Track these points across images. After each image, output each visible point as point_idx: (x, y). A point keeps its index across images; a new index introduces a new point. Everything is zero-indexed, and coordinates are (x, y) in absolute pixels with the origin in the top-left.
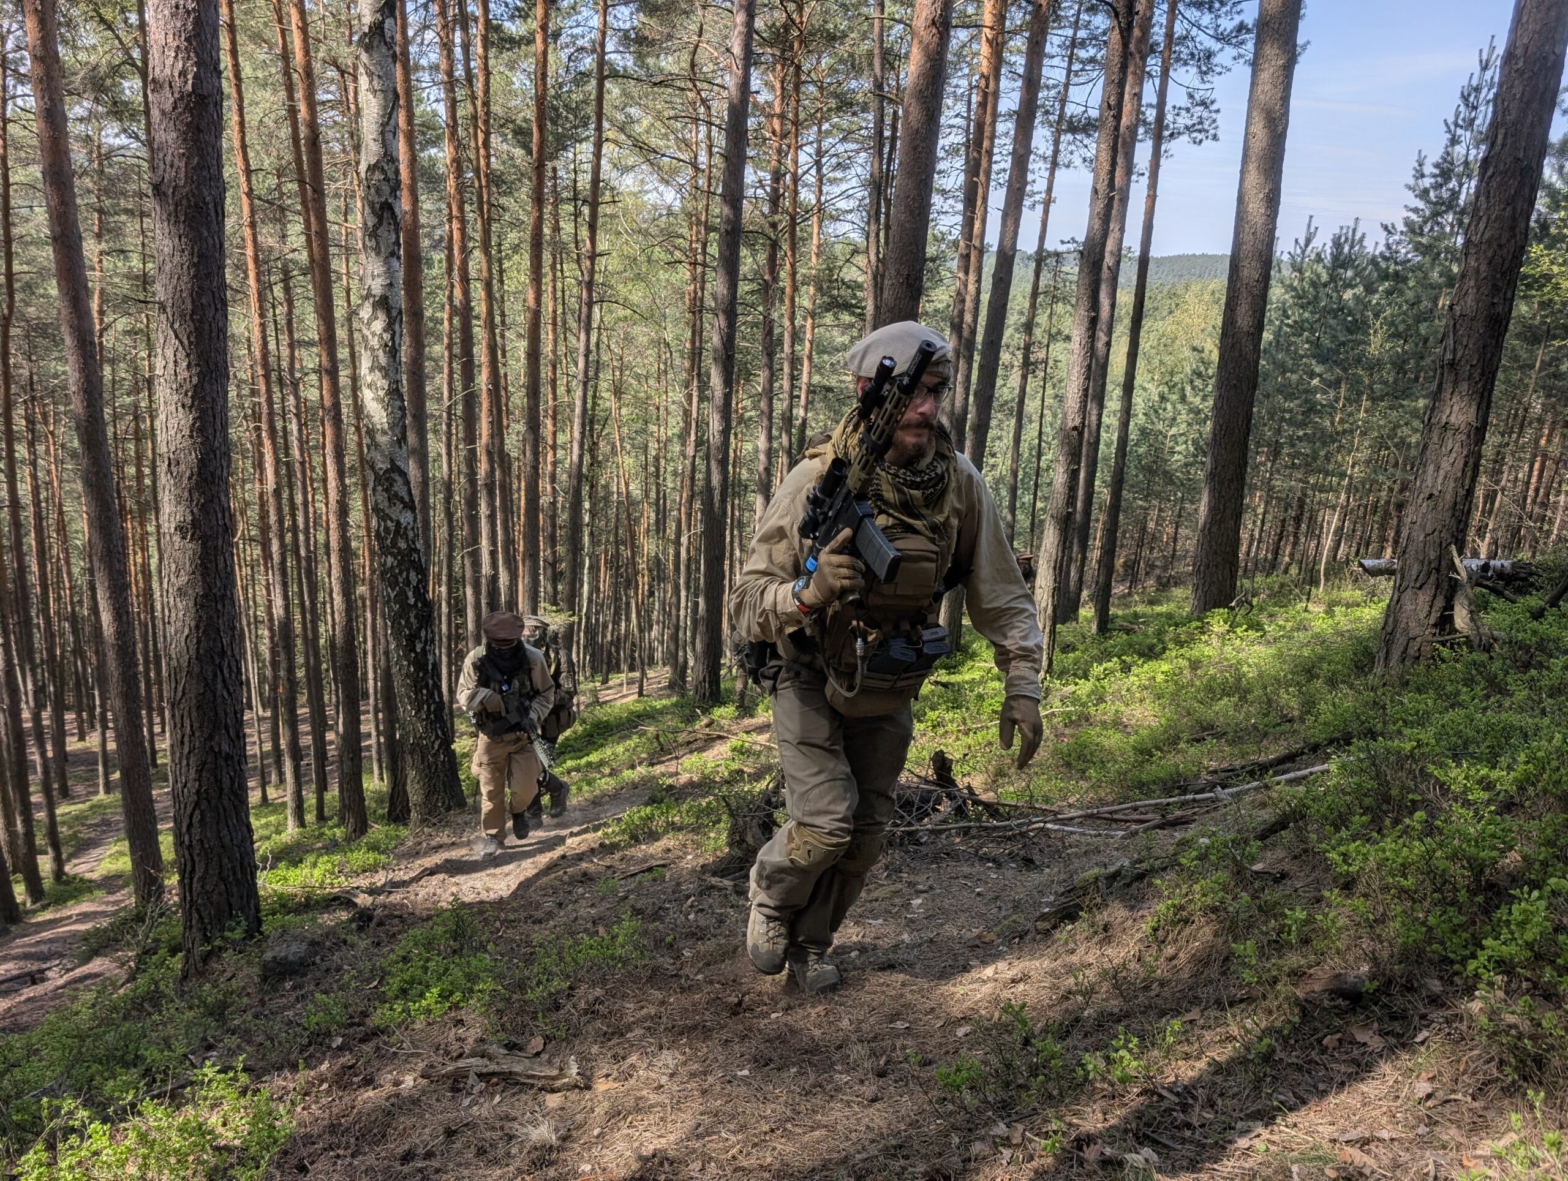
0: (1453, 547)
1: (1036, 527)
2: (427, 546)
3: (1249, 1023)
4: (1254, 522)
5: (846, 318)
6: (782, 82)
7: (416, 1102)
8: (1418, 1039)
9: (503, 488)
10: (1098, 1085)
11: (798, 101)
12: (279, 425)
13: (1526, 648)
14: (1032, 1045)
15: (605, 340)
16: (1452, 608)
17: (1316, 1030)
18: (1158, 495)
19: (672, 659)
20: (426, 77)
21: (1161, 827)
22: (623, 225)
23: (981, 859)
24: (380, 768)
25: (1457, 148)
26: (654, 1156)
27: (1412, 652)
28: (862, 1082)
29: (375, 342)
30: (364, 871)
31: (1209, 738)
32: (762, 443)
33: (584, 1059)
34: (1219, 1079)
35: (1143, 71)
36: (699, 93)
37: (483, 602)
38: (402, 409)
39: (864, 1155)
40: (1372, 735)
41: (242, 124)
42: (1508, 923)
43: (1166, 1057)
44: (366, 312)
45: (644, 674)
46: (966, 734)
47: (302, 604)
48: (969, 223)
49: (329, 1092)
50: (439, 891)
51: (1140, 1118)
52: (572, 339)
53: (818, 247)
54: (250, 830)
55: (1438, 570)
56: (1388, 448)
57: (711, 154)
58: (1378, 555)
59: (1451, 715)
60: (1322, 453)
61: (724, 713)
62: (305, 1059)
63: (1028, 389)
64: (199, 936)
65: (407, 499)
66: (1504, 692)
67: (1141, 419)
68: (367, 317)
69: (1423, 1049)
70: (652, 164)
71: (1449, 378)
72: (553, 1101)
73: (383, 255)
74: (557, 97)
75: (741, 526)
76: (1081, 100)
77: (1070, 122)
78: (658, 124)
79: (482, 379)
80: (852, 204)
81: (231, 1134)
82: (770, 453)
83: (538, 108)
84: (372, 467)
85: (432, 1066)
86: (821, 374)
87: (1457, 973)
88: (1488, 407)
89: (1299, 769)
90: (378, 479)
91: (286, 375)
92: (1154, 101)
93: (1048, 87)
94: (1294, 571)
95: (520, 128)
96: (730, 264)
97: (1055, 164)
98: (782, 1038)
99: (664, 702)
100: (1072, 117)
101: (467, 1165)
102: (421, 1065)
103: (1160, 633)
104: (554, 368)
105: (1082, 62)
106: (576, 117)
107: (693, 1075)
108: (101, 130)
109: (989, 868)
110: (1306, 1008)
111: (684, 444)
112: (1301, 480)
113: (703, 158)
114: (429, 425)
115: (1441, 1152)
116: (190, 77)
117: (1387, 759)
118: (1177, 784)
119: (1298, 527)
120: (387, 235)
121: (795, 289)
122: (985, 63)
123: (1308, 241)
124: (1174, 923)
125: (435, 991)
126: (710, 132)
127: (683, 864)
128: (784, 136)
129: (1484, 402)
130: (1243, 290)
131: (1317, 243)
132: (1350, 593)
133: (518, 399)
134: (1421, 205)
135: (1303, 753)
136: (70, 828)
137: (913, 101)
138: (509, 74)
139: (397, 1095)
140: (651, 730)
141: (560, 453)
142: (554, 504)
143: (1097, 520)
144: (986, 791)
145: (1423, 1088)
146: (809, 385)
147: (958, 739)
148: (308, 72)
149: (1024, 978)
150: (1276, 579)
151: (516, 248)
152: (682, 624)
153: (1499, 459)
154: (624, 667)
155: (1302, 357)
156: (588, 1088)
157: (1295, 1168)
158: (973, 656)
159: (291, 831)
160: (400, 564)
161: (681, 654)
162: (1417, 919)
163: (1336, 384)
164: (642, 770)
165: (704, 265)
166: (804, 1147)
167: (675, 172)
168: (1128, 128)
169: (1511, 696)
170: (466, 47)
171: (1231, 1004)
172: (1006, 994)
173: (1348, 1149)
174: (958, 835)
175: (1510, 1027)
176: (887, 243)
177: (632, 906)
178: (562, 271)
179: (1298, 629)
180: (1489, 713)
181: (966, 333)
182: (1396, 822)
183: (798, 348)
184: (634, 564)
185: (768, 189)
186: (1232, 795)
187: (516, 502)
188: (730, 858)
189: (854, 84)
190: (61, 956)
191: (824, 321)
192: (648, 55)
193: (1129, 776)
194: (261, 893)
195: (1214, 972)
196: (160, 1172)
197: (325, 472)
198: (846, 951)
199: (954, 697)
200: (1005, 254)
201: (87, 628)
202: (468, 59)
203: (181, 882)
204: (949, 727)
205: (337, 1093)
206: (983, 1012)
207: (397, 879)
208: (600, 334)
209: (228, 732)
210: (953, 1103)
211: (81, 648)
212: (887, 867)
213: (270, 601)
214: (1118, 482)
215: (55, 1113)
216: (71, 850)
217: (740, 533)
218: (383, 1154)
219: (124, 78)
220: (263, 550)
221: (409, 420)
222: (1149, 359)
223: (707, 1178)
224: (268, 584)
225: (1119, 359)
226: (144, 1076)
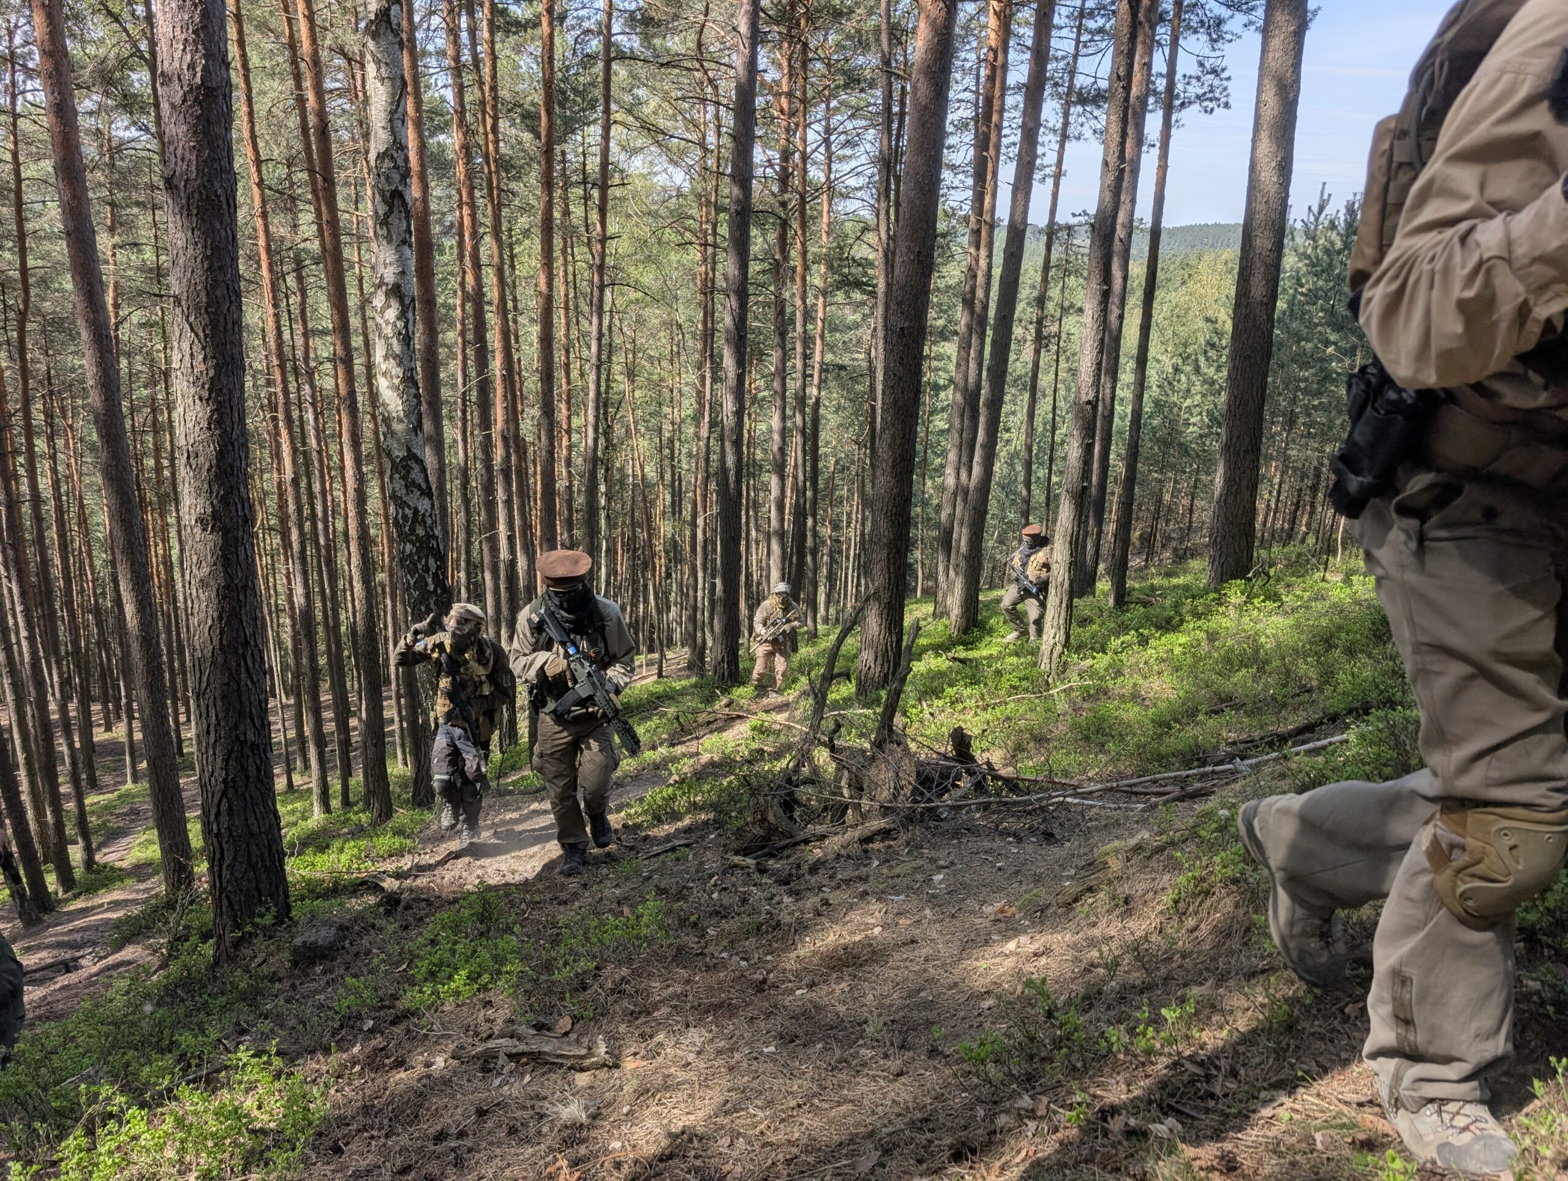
1: (1051, 501)
2: (445, 532)
4: (1270, 492)
5: (857, 296)
6: (789, 60)
7: (446, 1082)
9: (519, 473)
10: (1121, 1057)
11: (805, 79)
12: (295, 414)
14: (1056, 1019)
15: (617, 323)
17: (1338, 999)
18: (1173, 467)
19: (690, 639)
20: (433, 62)
21: (1181, 799)
22: (632, 207)
23: (1001, 834)
24: (404, 753)
26: (683, 1133)
28: (887, 1056)
29: (388, 331)
30: (391, 856)
31: (1227, 710)
32: (775, 422)
33: (613, 1039)
34: (1241, 1049)
35: (1153, 40)
36: (706, 73)
37: (502, 587)
38: (417, 396)
39: (891, 1129)
40: (1391, 703)
41: (251, 114)
44: (379, 301)
45: (663, 655)
46: (985, 709)
47: (322, 591)
48: (979, 198)
49: (361, 1074)
50: (464, 874)
51: (1164, 1089)
52: (586, 323)
53: (828, 225)
54: (277, 817)
57: (719, 134)
61: (742, 693)
62: (337, 1042)
63: (1041, 363)
64: (229, 923)
65: (424, 486)
67: (1155, 391)
68: (380, 305)
70: (660, 146)
72: (582, 1079)
73: (395, 243)
74: (565, 79)
75: (756, 506)
76: (1091, 71)
77: (1080, 94)
78: (666, 105)
79: (496, 365)
80: (861, 181)
81: (266, 1117)
82: (784, 433)
83: (546, 92)
84: (389, 455)
85: (462, 1048)
86: (834, 353)
89: (1319, 739)
90: (395, 467)
91: (301, 364)
92: (1164, 70)
93: (1056, 59)
94: (1311, 540)
95: (528, 112)
96: (741, 245)
97: (1064, 137)
98: (807, 1014)
99: (683, 683)
100: (1081, 88)
101: (500, 1144)
102: (452, 1047)
103: (1177, 606)
104: (567, 352)
105: (1091, 32)
106: (583, 100)
107: (719, 1052)
108: (111, 123)
109: (1010, 843)
111: (698, 426)
112: (1316, 449)
113: (711, 139)
114: (444, 412)
116: (199, 69)
117: (1406, 728)
118: (1196, 756)
119: (1314, 497)
120: (398, 223)
121: (806, 268)
122: (993, 35)
123: (1321, 208)
124: (1195, 895)
125: (463, 973)
126: (718, 111)
127: (705, 844)
128: (792, 114)
130: (1256, 259)
131: (1330, 210)
133: (532, 384)
135: (1322, 723)
136: (99, 817)
137: (921, 77)
138: (516, 58)
139: (429, 1076)
140: (671, 711)
141: (575, 437)
142: (570, 488)
143: (1113, 494)
144: (1005, 766)
146: (822, 363)
147: (976, 714)
148: (316, 62)
149: (1046, 952)
150: (1292, 549)
151: (526, 233)
152: (699, 605)
154: (643, 648)
155: (1316, 325)
156: (617, 1066)
157: (1318, 1136)
158: (990, 632)
159: (317, 817)
160: (419, 550)
161: (699, 634)
163: (1352, 352)
164: (663, 750)
165: (715, 246)
166: (831, 1122)
167: (683, 153)
168: (1138, 98)
170: (472, 31)
171: (1253, 975)
172: (1029, 968)
174: (978, 810)
175: (1532, 994)
176: (897, 220)
177: (656, 886)
178: (573, 255)
179: (1316, 600)
181: (978, 308)
183: (810, 327)
184: (651, 546)
185: (777, 168)
186: (1251, 767)
187: (532, 486)
188: (752, 837)
189: (861, 60)
190: (94, 944)
191: (835, 299)
192: (654, 36)
193: (1148, 749)
194: (290, 879)
195: (1235, 943)
196: (198, 1155)
197: (342, 460)
198: (868, 927)
199: (972, 673)
200: (1016, 228)
201: (111, 620)
202: (474, 44)
203: (211, 869)
204: (968, 703)
205: (369, 1075)
206: (1006, 986)
207: (423, 863)
208: (612, 317)
209: (252, 720)
210: (978, 1077)
211: (105, 640)
212: (908, 844)
213: (291, 590)
214: (1133, 455)
215: (93, 1099)
216: (101, 839)
217: (756, 513)
218: (417, 1134)
219: (132, 70)
220: (283, 539)
221: (424, 407)
222: (1162, 331)
223: (735, 1154)
224: (288, 572)
225: (1132, 332)
226: (179, 1061)
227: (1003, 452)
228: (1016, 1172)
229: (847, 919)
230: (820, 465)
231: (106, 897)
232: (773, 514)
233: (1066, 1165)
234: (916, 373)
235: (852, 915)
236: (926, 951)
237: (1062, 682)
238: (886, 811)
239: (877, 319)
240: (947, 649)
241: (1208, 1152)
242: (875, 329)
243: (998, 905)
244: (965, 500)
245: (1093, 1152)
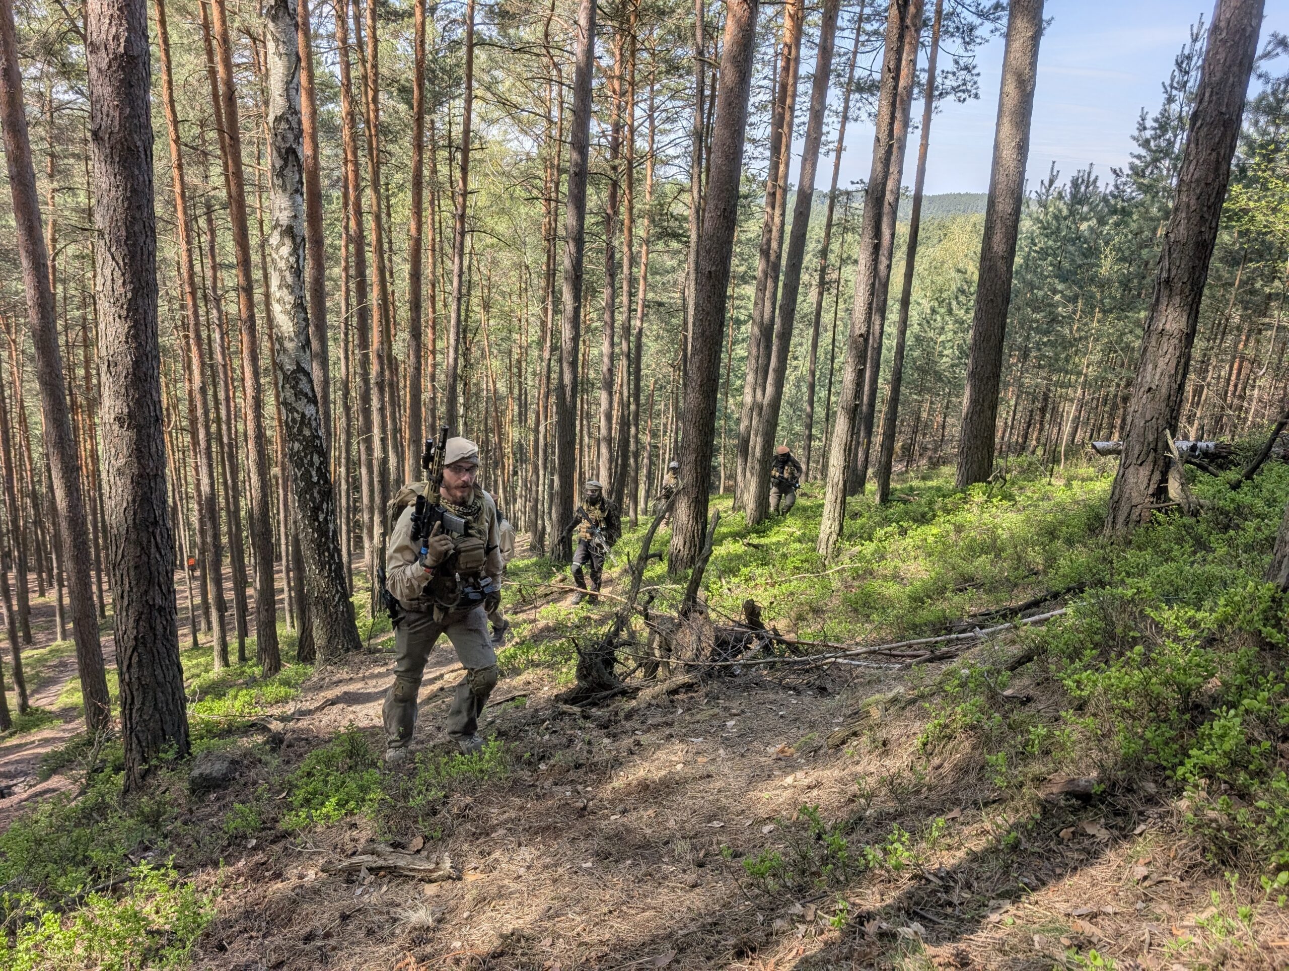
0: (1168, 431)
1: (830, 417)
2: (329, 433)
3: (999, 820)
4: (1008, 412)
5: (675, 245)
6: (621, 49)
7: (317, 892)
8: (1137, 832)
9: (391, 385)
10: (877, 872)
11: (634, 65)
12: (204, 335)
13: (1227, 514)
14: (823, 840)
15: (475, 263)
16: (1167, 481)
17: (1054, 825)
18: (929, 391)
19: (532, 526)
20: (324, 44)
21: (931, 660)
22: (489, 168)
23: (784, 688)
24: (292, 617)
25: (1173, 106)
26: (512, 934)
27: (1134, 517)
28: (684, 871)
29: (282, 264)
30: (277, 702)
31: (970, 588)
32: (606, 348)
33: (457, 855)
34: (975, 866)
35: (917, 41)
36: (551, 58)
37: (376, 480)
38: (306, 320)
39: (686, 931)
40: (1102, 584)
41: (170, 82)
42: (1210, 736)
43: (932, 848)
44: (275, 239)
46: (773, 586)
47: (225, 483)
48: (775, 166)
49: (245, 884)
50: (339, 718)
51: (911, 898)
52: (449, 263)
53: (651, 187)
54: (181, 672)
55: (1155, 450)
56: (1116, 352)
57: (562, 109)
58: (1108, 439)
59: (1165, 567)
60: (1063, 356)
62: (225, 858)
63: (824, 304)
64: (138, 757)
65: (310, 395)
66: (1209, 549)
67: (916, 328)
68: (275, 243)
69: (1141, 839)
70: (513, 117)
71: (1165, 293)
72: (430, 890)
73: (289, 192)
74: (435, 61)
75: (589, 416)
76: (867, 65)
77: (858, 84)
78: (518, 84)
79: (374, 297)
80: (679, 151)
81: (162, 921)
82: (612, 357)
83: (418, 70)
84: (281, 369)
85: (331, 863)
86: (655, 292)
87: (1168, 777)
88: (1196, 317)
89: (1043, 613)
90: (286, 378)
91: (210, 292)
92: (927, 66)
93: (839, 55)
94: (1039, 452)
95: (404, 87)
96: (579, 201)
97: (845, 118)
98: (618, 836)
99: (526, 562)
100: (859, 79)
101: (359, 944)
102: (322, 861)
103: (931, 503)
104: (434, 286)
105: (867, 34)
106: (450, 78)
107: (546, 867)
108: (52, 87)
109: (791, 695)
110: (1046, 807)
111: (541, 350)
112: (1045, 378)
113: (555, 113)
114: (330, 334)
115: (1155, 923)
116: (122, 40)
117: (1113, 603)
118: (944, 626)
119: (1043, 417)
120: (292, 176)
121: (632, 221)
122: (788, 34)
123: (1051, 182)
124: (940, 739)
125: (333, 800)
126: (561, 90)
127: (540, 694)
128: (623, 94)
129: (1193, 313)
130: (998, 221)
131: (1058, 184)
132: (1085, 469)
133: (403, 312)
134: (1143, 152)
135: (1046, 600)
136: (33, 668)
137: (729, 65)
138: (394, 42)
139: (301, 887)
140: (515, 585)
141: (439, 357)
142: (433, 399)
143: (880, 412)
144: (788, 632)
145: (1141, 871)
146: (644, 300)
147: (766, 590)
148: (225, 40)
149: (818, 785)
150: (1025, 459)
151: (401, 188)
152: (540, 497)
153: (1205, 362)
155: (1047, 277)
156: (460, 878)
157: (1036, 938)
158: (778, 523)
159: (217, 670)
160: (305, 449)
161: (539, 522)
162: (1136, 733)
163: (1074, 299)
165: (557, 201)
166: (636, 926)
167: (532, 124)
168: (905, 88)
169: (1214, 552)
170: (357, 18)
171: (986, 805)
172: (803, 798)
173: (1080, 922)
174: (765, 668)
175: (1211, 821)
176: (707, 183)
177: (498, 729)
178: (439, 206)
179: (1043, 500)
180: (1196, 565)
181: (773, 257)
182: (1121, 654)
183: (635, 270)
184: (501, 448)
185: (610, 138)
186: (988, 634)
187: (402, 397)
188: (579, 689)
189: (680, 51)
190: (26, 774)
191: (656, 248)
192: (510, 26)
193: (905, 619)
194: (191, 721)
195: (972, 779)
196: (102, 951)
197: (243, 373)
198: (673, 764)
199: (763, 555)
200: (804, 192)
201: (46, 504)
202: (359, 30)
203: (123, 713)
204: (759, 581)
205: (251, 885)
206: (784, 813)
207: (304, 708)
208: (471, 259)
209: (160, 587)
210: (759, 888)
211: (41, 520)
212: (707, 695)
213: (198, 480)
214: (897, 381)
215: (15, 905)
216: (34, 687)
217: (589, 423)
218: (289, 935)
219: (70, 43)
220: (193, 438)
221: (311, 330)
222: (922, 279)
223: (556, 952)
224: (197, 466)
225: (898, 280)
226: (91, 873)
227: (791, 376)
228: (789, 966)
229: (655, 757)
230: (642, 384)
231: (36, 735)
232: (603, 423)
233: (829, 961)
234: (721, 310)
235: (659, 754)
236: (719, 784)
237: (836, 564)
238: (689, 668)
239: (690, 266)
240: (743, 536)
241: (946, 951)
242: (688, 273)
243: (780, 747)
244: (760, 415)
245: (852, 950)
